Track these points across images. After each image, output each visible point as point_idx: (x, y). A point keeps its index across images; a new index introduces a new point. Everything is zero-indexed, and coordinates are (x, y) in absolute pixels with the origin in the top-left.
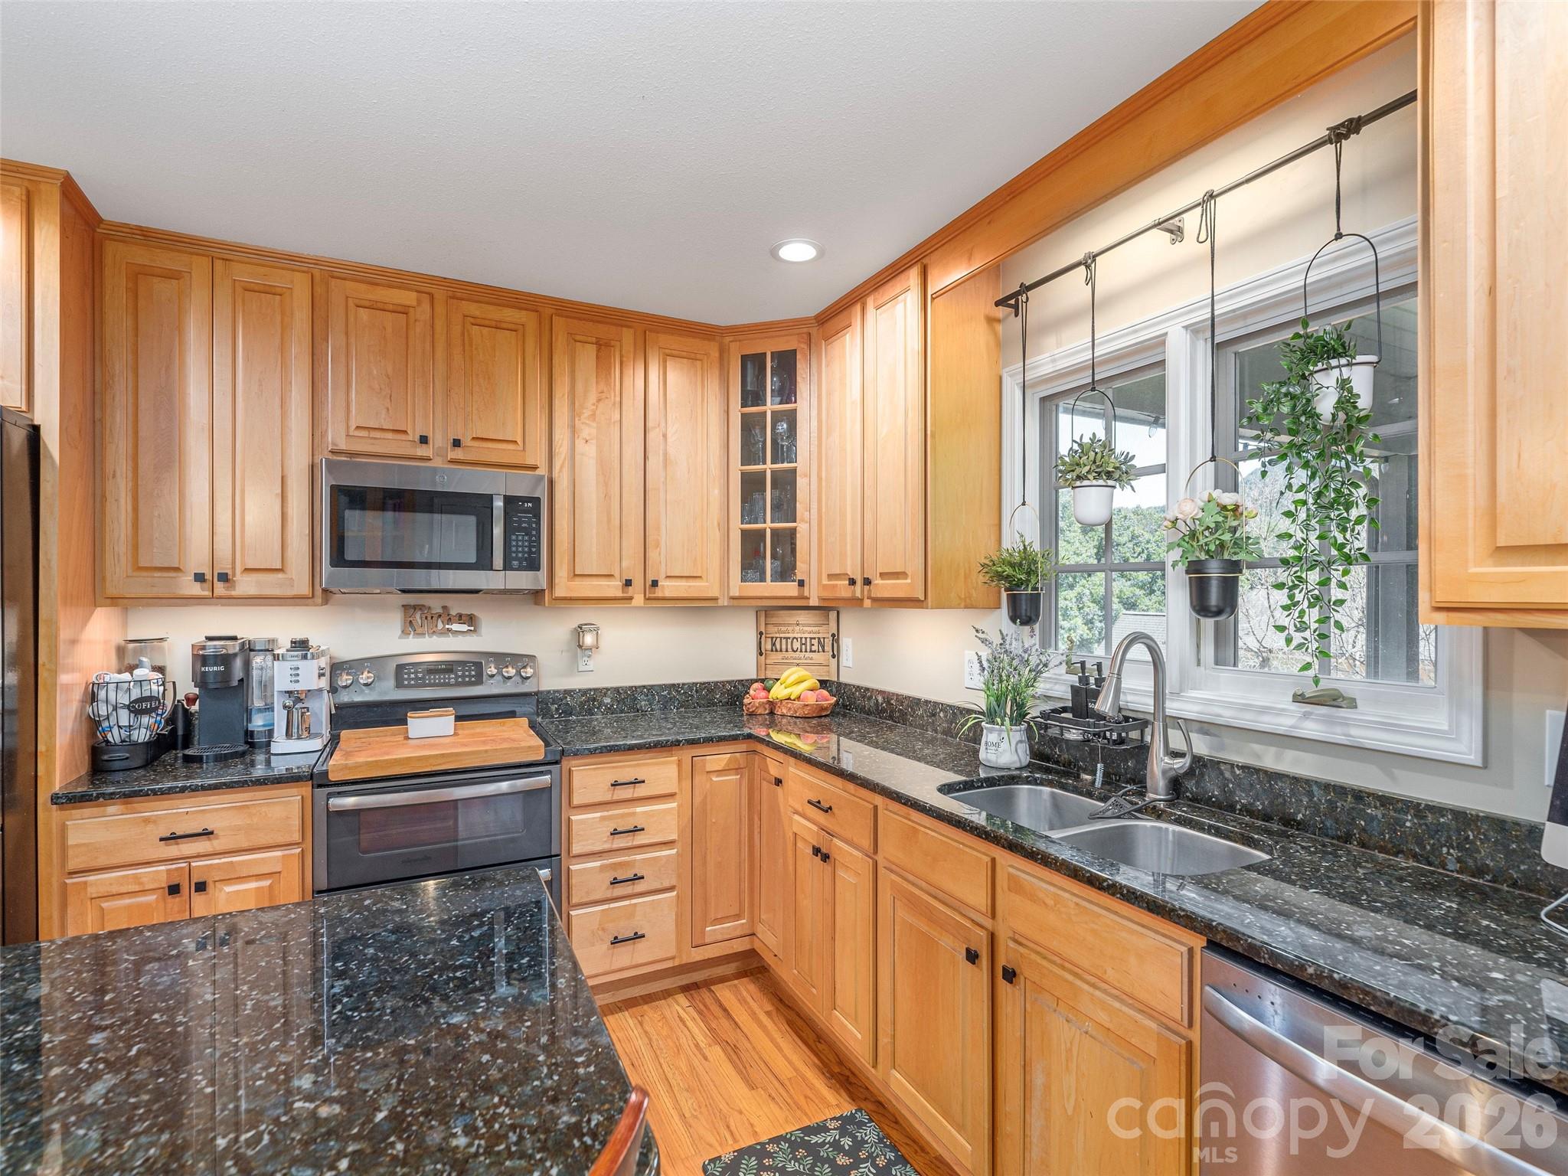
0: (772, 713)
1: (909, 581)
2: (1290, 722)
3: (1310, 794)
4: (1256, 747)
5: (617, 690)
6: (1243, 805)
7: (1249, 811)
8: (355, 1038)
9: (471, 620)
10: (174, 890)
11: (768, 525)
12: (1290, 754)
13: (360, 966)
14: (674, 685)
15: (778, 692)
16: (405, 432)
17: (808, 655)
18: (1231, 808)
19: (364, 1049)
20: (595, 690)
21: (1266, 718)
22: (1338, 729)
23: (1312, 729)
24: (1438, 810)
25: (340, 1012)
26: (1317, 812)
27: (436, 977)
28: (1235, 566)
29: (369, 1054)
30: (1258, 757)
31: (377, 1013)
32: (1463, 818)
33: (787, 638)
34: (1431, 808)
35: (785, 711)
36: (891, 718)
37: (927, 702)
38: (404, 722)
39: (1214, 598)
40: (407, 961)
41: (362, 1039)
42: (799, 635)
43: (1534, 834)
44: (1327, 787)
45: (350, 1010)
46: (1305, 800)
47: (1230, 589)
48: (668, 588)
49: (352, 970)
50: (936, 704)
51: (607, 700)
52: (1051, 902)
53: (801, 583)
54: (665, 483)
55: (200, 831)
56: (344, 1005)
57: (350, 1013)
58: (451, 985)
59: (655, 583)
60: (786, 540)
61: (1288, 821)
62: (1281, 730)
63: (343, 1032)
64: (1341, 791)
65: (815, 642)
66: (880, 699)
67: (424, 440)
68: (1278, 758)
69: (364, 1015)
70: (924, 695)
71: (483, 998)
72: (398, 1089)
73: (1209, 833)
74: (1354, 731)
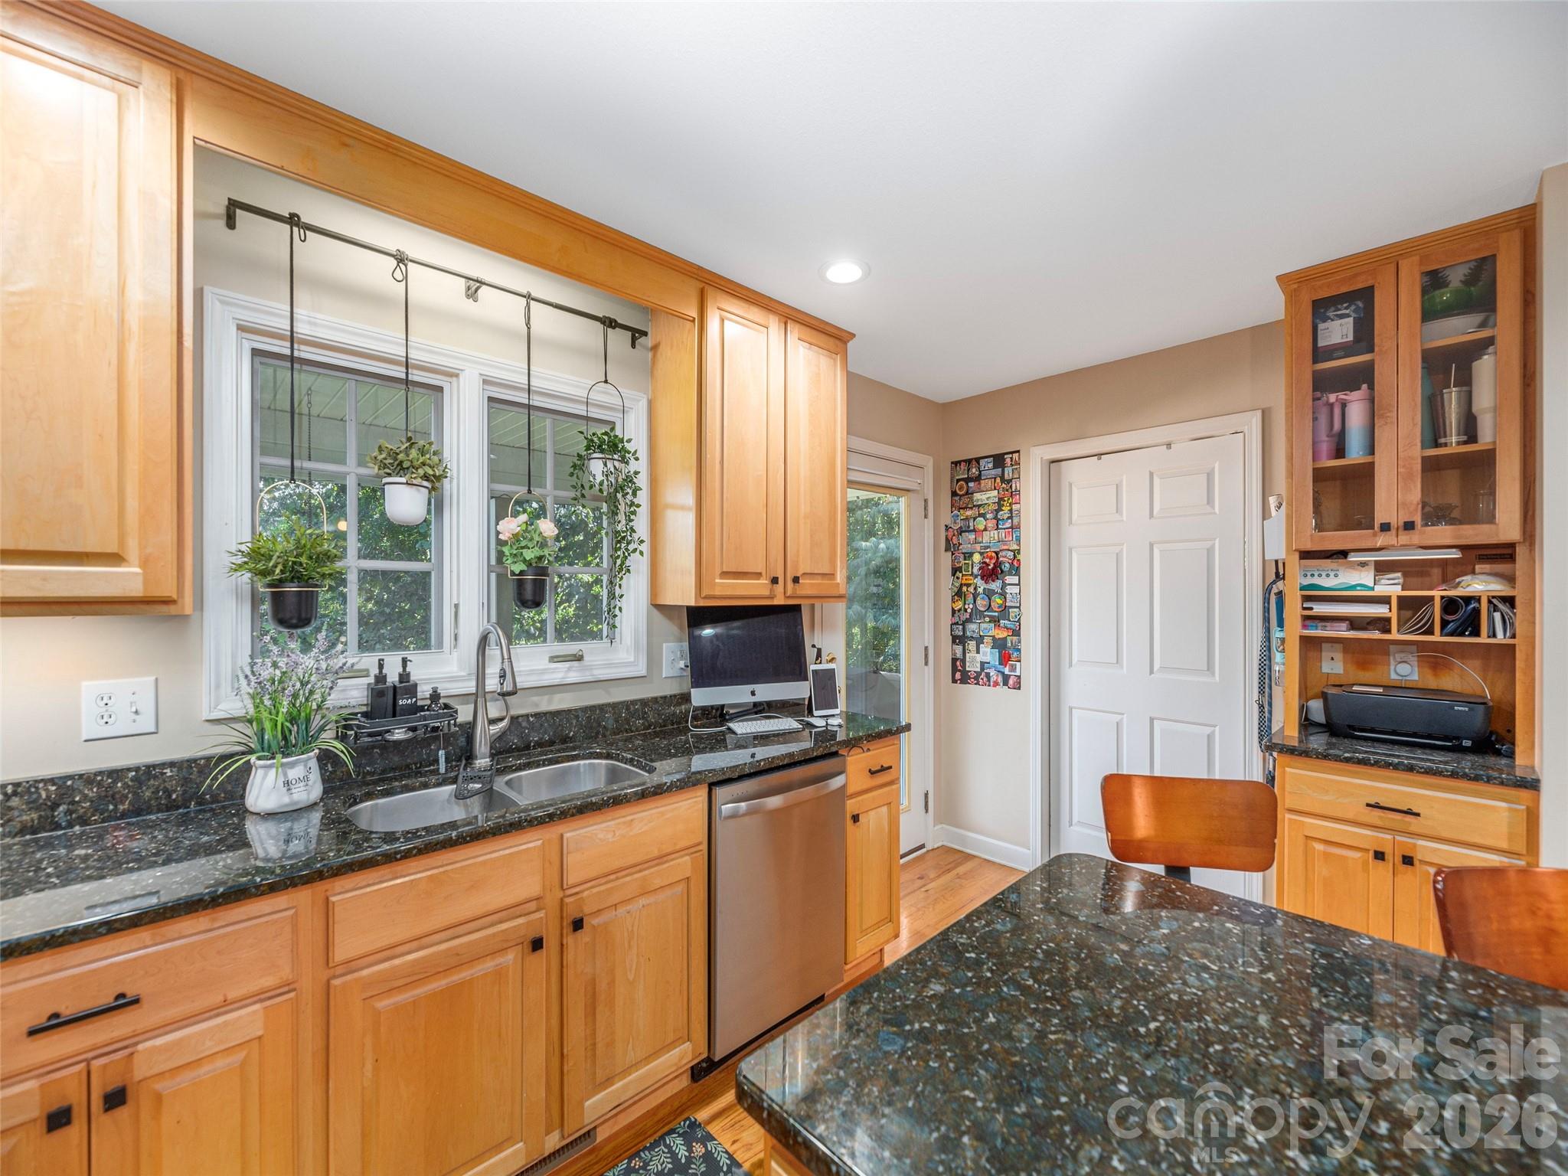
2: (560, 675)
4: (535, 699)
6: (536, 742)
7: (539, 744)
8: (1153, 986)
12: (557, 697)
13: (1102, 1066)
18: (527, 747)
19: (1152, 973)
21: (546, 677)
22: (588, 673)
23: (574, 677)
24: (634, 702)
25: (1155, 1019)
26: (581, 725)
27: (1049, 994)
28: (544, 572)
29: (1151, 968)
30: (537, 705)
31: (1124, 995)
32: (644, 702)
39: (529, 594)
40: (1054, 1033)
41: (1149, 983)
45: (1145, 1015)
46: (574, 722)
47: (540, 587)
49: (1114, 1066)
56: (1146, 1025)
57: (1146, 1012)
58: (1047, 977)
62: (556, 682)
63: (1160, 998)
64: (592, 708)
68: (550, 702)
69: (1135, 1002)
71: (1039, 951)
72: (1146, 937)
73: (544, 765)
74: (596, 672)
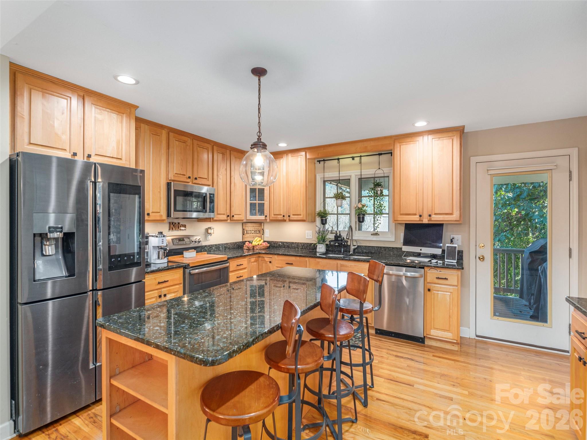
0: (253, 249)
1: (302, 216)
2: (371, 238)
3: (374, 248)
4: (366, 243)
5: (216, 245)
9: (185, 226)
10: (160, 296)
11: (257, 202)
14: (227, 243)
15: (254, 243)
16: (185, 175)
17: (256, 234)
20: (211, 245)
23: (374, 239)
26: (375, 251)
28: (364, 215)
33: (250, 230)
34: (389, 247)
35: (257, 248)
36: (284, 247)
37: (296, 243)
38: (183, 254)
39: (361, 220)
42: (253, 229)
43: (401, 248)
44: (377, 247)
47: (363, 218)
48: (236, 218)
50: (298, 243)
51: (214, 248)
52: (349, 266)
53: (266, 216)
54: (234, 190)
55: (164, 281)
59: (233, 216)
60: (262, 206)
61: (371, 253)
65: (258, 231)
66: (280, 243)
67: (189, 177)
70: (294, 241)
74: (379, 238)
